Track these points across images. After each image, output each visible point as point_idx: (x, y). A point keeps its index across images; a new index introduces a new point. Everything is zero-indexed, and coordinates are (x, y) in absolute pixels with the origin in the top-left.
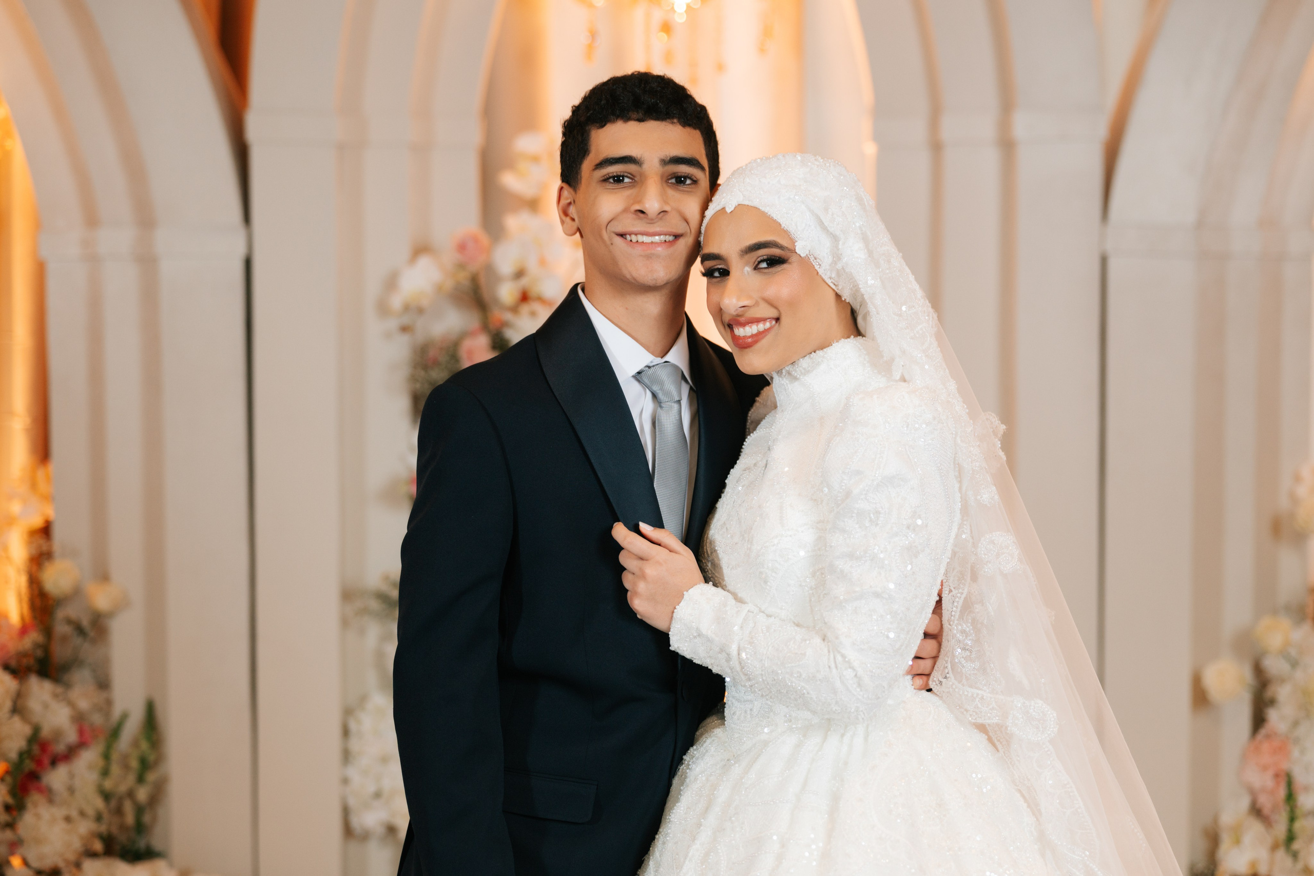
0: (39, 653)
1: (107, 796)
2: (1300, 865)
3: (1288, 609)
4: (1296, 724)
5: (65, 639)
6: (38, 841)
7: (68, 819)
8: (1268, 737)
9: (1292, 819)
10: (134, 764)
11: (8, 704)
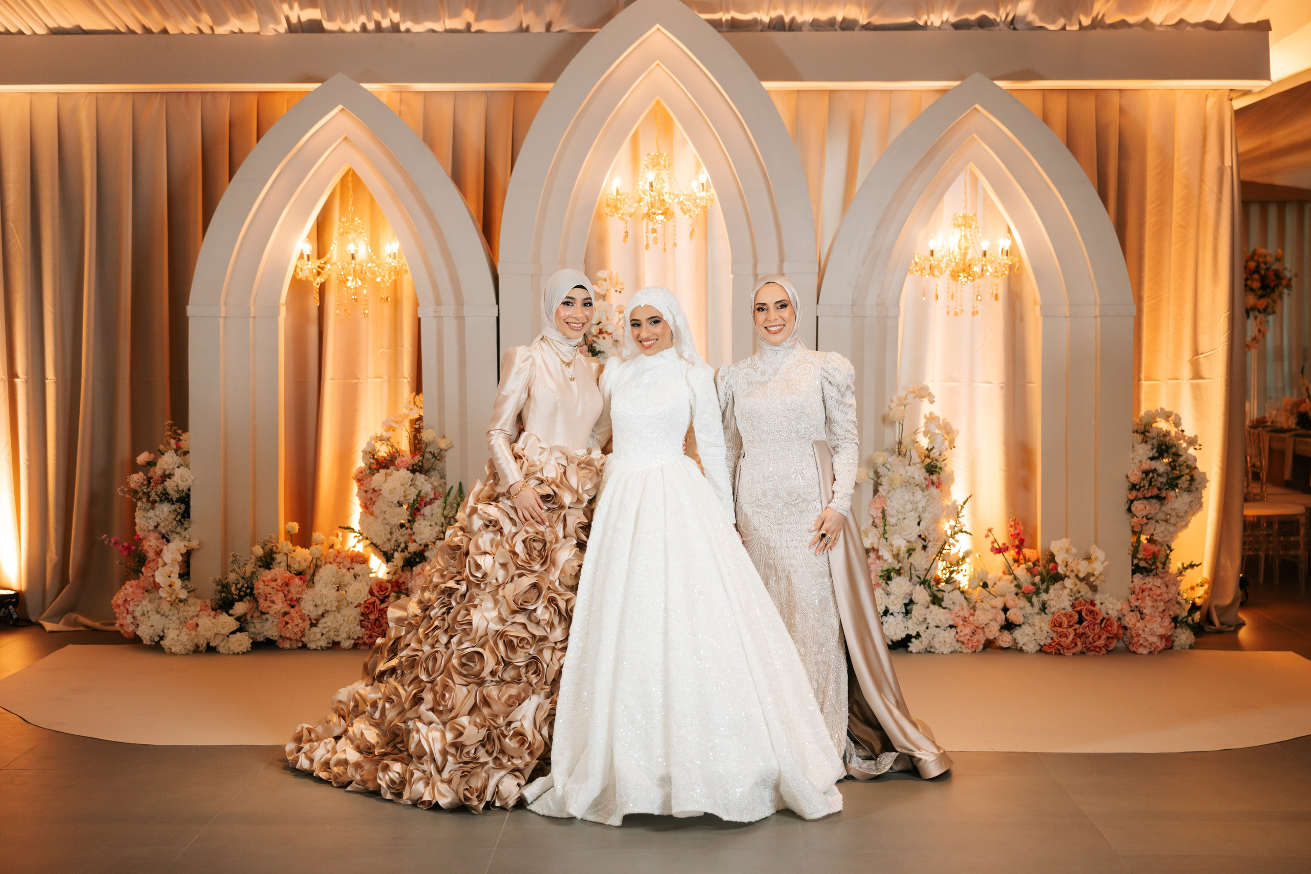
0: (420, 464)
1: (445, 518)
2: (888, 543)
3: (887, 449)
4: (889, 492)
5: (428, 459)
6: (421, 533)
7: (431, 526)
8: (879, 497)
9: (885, 525)
10: (455, 505)
11: (409, 483)
